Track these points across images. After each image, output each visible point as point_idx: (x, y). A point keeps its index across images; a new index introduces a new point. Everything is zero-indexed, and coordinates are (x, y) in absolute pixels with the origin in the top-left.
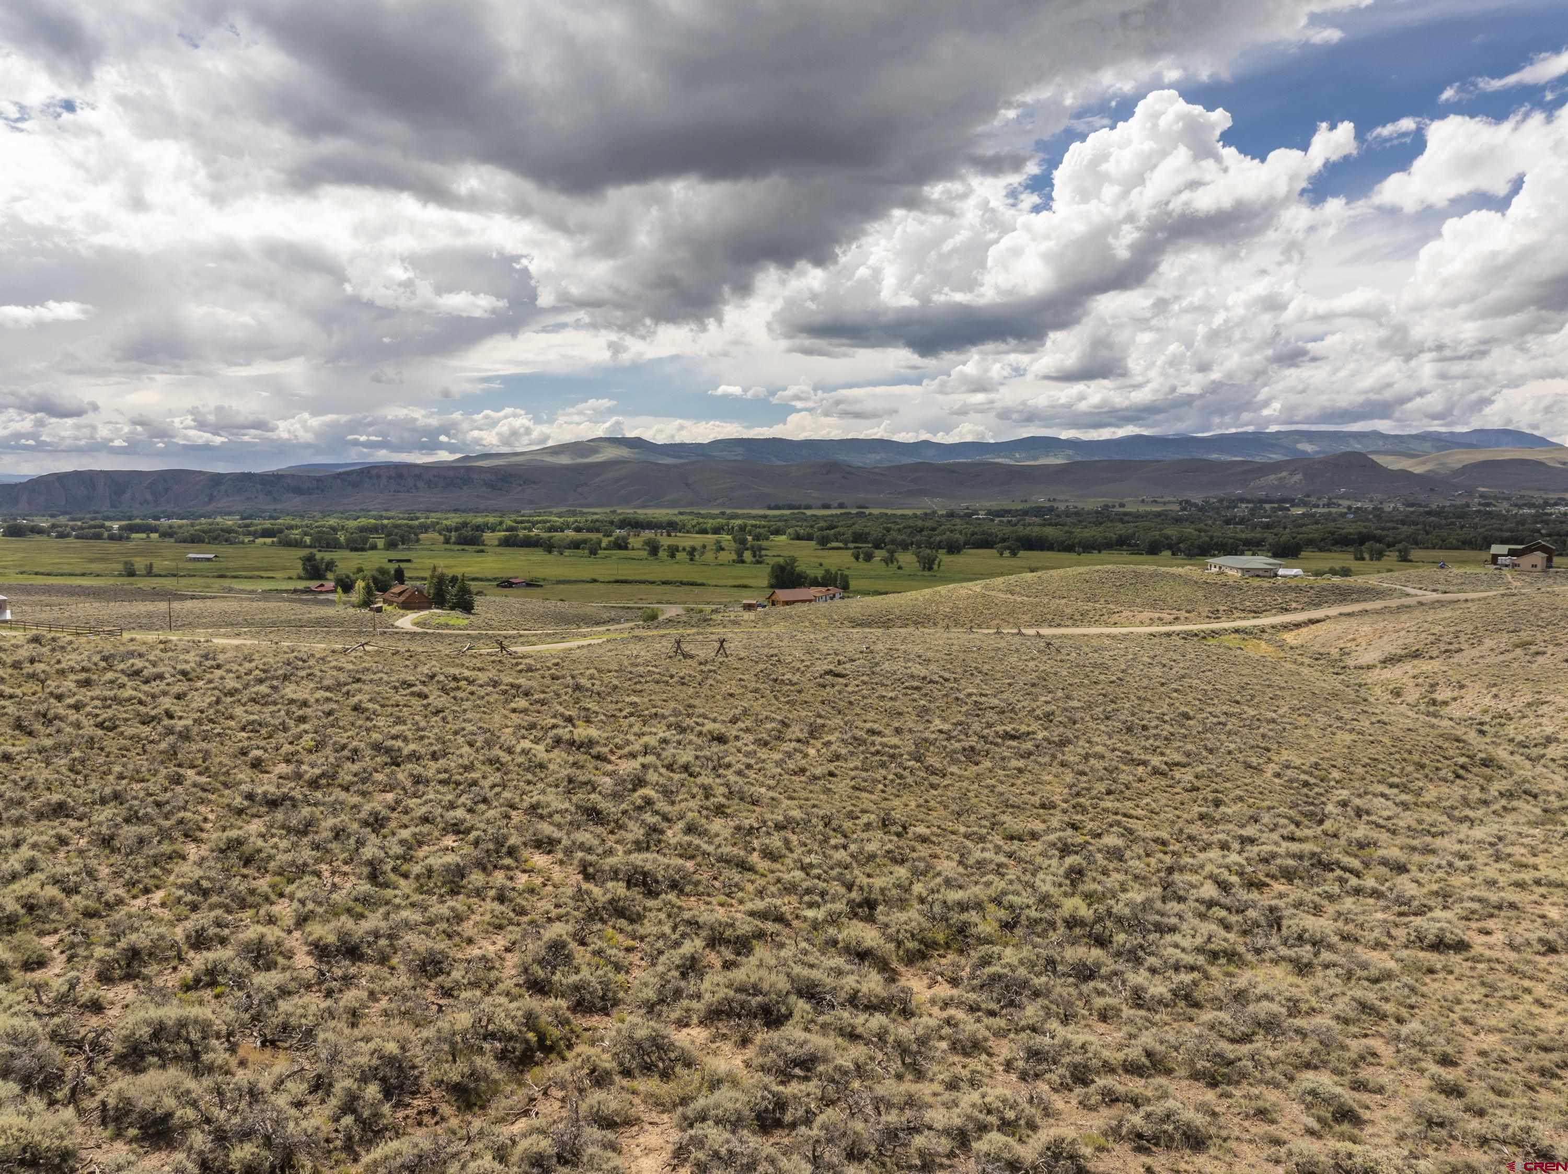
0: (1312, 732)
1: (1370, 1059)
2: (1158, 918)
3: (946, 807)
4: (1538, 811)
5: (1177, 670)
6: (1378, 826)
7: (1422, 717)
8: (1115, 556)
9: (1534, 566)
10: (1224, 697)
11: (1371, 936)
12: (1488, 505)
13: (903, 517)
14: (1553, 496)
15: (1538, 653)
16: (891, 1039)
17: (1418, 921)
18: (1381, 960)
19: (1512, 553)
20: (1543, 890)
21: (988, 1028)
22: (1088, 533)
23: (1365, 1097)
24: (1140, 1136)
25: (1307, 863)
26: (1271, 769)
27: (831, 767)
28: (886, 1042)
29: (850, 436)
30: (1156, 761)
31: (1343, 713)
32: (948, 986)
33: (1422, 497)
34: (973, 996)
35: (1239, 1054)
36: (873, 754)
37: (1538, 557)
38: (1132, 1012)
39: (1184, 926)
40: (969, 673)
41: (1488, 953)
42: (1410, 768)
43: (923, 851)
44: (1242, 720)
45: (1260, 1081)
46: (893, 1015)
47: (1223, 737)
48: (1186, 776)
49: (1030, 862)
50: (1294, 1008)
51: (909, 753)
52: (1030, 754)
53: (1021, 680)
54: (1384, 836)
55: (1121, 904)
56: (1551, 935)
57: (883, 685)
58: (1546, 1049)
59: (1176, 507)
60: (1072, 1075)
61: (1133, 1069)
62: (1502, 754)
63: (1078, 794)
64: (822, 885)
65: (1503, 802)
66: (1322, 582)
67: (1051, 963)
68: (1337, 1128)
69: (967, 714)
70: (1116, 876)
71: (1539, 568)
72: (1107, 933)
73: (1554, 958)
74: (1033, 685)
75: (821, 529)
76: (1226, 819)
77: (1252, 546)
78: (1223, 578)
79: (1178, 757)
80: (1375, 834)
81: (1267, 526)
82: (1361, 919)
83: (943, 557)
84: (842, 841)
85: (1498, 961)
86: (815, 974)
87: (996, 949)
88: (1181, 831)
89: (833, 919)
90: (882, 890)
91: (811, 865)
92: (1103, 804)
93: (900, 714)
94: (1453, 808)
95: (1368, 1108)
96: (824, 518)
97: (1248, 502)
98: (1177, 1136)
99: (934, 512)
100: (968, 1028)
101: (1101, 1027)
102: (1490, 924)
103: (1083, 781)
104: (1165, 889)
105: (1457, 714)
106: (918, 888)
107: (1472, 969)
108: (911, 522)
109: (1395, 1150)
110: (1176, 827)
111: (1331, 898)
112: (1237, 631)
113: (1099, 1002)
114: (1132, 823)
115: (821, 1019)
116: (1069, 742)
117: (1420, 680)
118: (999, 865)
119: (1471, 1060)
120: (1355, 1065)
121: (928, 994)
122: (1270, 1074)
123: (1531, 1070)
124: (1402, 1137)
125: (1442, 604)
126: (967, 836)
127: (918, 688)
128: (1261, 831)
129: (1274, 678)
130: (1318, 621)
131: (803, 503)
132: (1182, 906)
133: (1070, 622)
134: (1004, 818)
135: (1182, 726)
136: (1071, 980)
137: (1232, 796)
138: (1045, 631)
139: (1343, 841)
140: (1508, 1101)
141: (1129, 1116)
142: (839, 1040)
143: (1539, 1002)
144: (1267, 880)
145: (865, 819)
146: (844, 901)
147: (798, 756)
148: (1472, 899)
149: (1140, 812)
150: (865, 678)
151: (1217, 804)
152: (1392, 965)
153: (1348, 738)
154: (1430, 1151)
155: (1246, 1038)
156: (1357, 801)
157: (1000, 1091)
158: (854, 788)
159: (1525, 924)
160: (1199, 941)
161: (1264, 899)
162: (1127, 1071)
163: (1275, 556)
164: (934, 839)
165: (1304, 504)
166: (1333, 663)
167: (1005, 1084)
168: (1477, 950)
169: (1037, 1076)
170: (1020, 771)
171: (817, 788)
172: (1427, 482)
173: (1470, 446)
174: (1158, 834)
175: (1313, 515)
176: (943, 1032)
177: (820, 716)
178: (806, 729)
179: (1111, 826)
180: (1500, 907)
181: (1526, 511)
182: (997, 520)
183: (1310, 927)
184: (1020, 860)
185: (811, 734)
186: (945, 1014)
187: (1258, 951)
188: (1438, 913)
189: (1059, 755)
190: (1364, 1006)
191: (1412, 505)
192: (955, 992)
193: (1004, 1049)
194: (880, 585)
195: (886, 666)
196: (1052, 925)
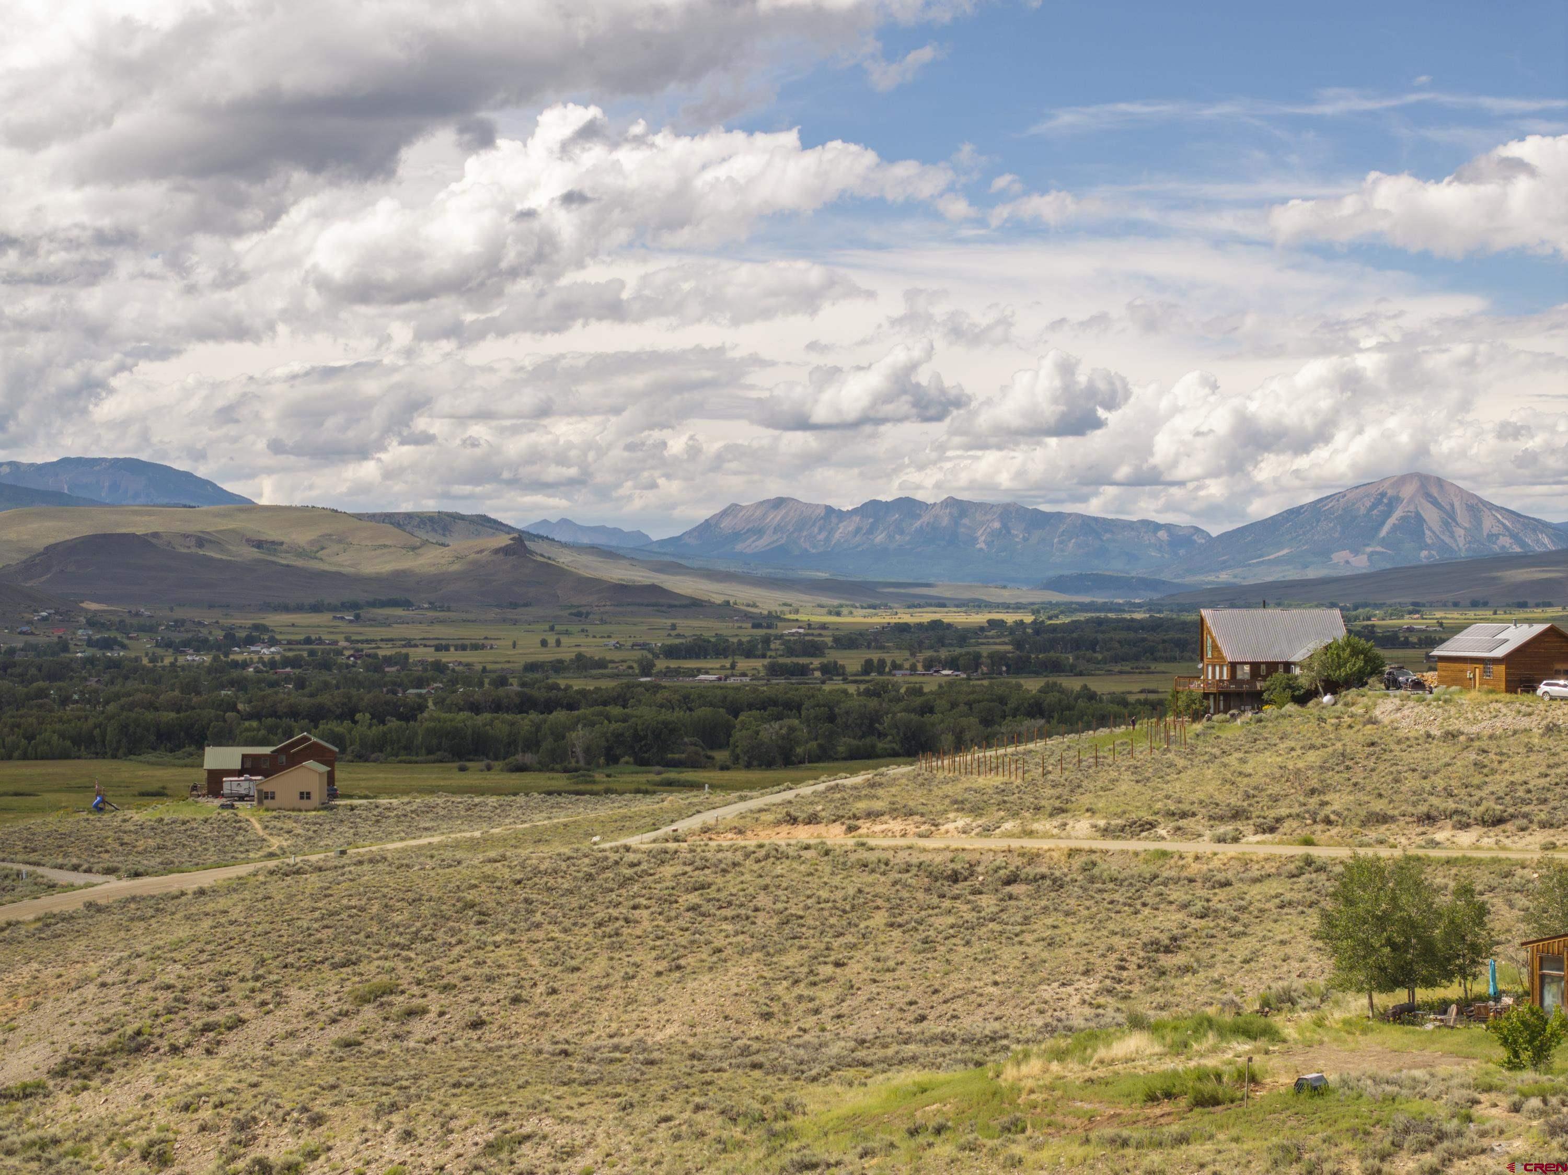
9: (304, 796)
12: (108, 644)
14: (242, 621)
15: (411, 1013)
19: (250, 766)
71: (316, 799)
117: (206, 1114)
125: (152, 905)
181: (191, 657)
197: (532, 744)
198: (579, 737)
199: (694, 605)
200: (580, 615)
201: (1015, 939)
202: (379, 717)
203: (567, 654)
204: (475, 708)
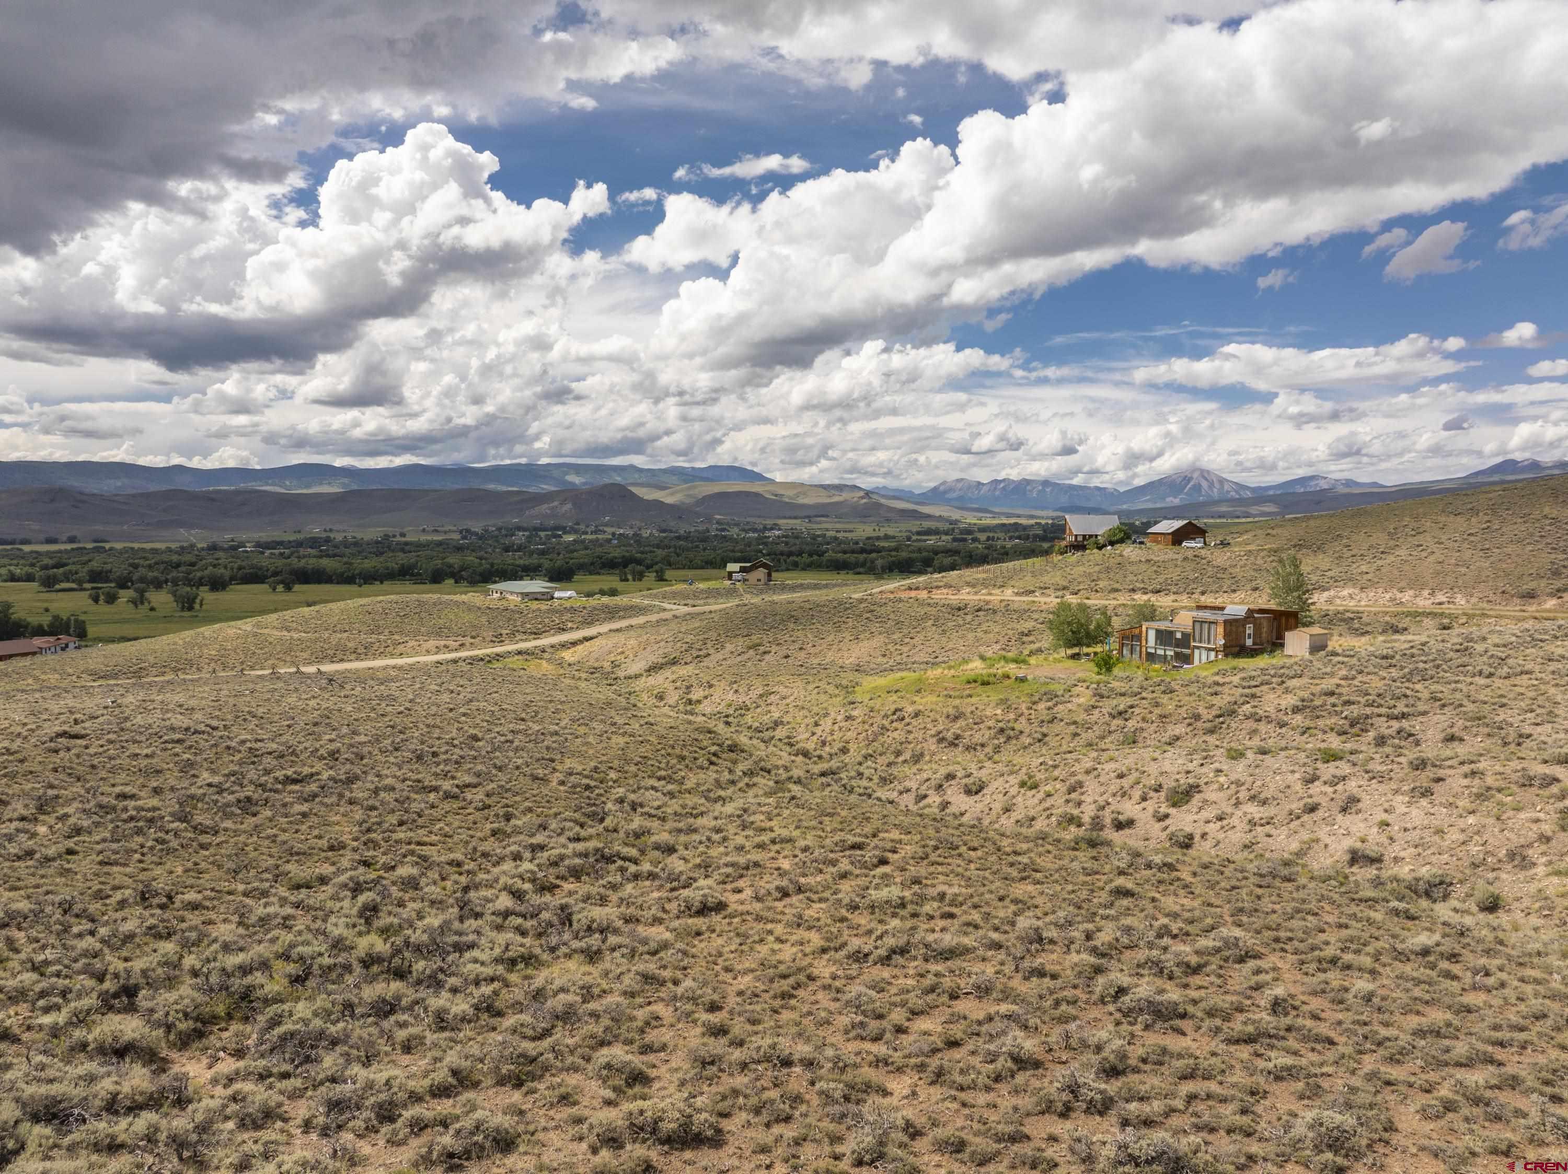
0: (591, 739)
1: (654, 1023)
2: (456, 938)
3: (220, 867)
4: (771, 783)
5: (465, 694)
6: (650, 816)
7: (681, 716)
8: (398, 586)
9: (759, 580)
10: (511, 716)
11: (648, 914)
12: (723, 530)
13: (155, 551)
14: (769, 522)
15: (765, 653)
16: (162, 1137)
17: (685, 893)
18: (659, 933)
19: (743, 570)
20: (777, 847)
21: (281, 1092)
22: (369, 564)
23: (651, 1058)
24: (451, 1155)
25: (592, 860)
26: (556, 778)
27: (70, 844)
28: (157, 1141)
29: (81, 458)
30: (447, 785)
31: (617, 719)
32: (231, 1060)
33: (672, 524)
34: (262, 1063)
35: (541, 1049)
36: (125, 821)
37: (761, 573)
38: (435, 1036)
39: (483, 941)
40: (241, 718)
41: (740, 908)
42: (674, 761)
43: (194, 919)
44: (528, 735)
45: (562, 1070)
46: (164, 1109)
47: (511, 754)
48: (477, 796)
49: (320, 909)
50: (588, 994)
51: (172, 814)
52: (315, 796)
53: (301, 720)
54: (656, 824)
55: (419, 932)
56: (784, 883)
57: (135, 742)
58: (784, 977)
59: (456, 536)
60: (378, 1115)
61: (441, 1092)
62: (743, 739)
63: (369, 830)
64: (62, 983)
65: (746, 780)
66: (593, 602)
67: (349, 1006)
68: (630, 1092)
69: (241, 763)
70: (411, 905)
71: (762, 582)
72: (406, 963)
73: (787, 901)
74: (316, 724)
75: (45, 567)
76: (517, 831)
77: (530, 572)
78: (504, 602)
79: (468, 779)
80: (648, 824)
81: (543, 553)
82: (640, 900)
83: (205, 594)
84: (89, 926)
85: (748, 913)
86: (55, 1089)
87: (286, 1007)
88: (475, 849)
89: (81, 1019)
90: (144, 972)
91: (46, 963)
92: (395, 836)
93: (158, 772)
94: (709, 791)
95: (654, 1066)
96: (48, 554)
97: (524, 530)
98: (488, 1144)
99: (192, 546)
100: (258, 1098)
101: (406, 1059)
102: (741, 883)
103: (374, 816)
104: (461, 908)
105: (708, 710)
106: (190, 961)
107: (729, 924)
108: (165, 557)
109: (678, 1095)
110: (470, 846)
111: (614, 887)
112: (519, 653)
113: (401, 1035)
114: (426, 850)
115: (67, 1141)
116: (357, 778)
117: (678, 684)
118: (285, 918)
119: (732, 1001)
120: (642, 1031)
121: (209, 1074)
122: (569, 1060)
123: (775, 997)
124: (683, 1083)
125: (692, 616)
126: (246, 894)
127: (179, 741)
128: (550, 837)
129: (554, 694)
130: (591, 638)
131: (21, 537)
132: (480, 922)
133: (353, 657)
134: (289, 867)
135: (472, 748)
136: (371, 1019)
137: (522, 808)
138: (327, 668)
139: (622, 834)
140: (760, 1028)
141: (439, 1139)
142: (94, 1157)
143: (779, 940)
144: (558, 882)
145: (118, 896)
146: (94, 995)
147: (23, 837)
148: (726, 865)
149: (434, 838)
150: (112, 736)
151: (508, 818)
152: (668, 935)
153: (621, 740)
154: (705, 1088)
155: (546, 1033)
156: (632, 797)
157: (299, 1154)
158: (101, 863)
159: (767, 878)
160: (497, 951)
161: (557, 900)
162: (434, 1096)
163: (551, 580)
164: (207, 903)
165: (576, 532)
166: (606, 676)
167: (304, 1146)
168: (733, 907)
169: (340, 1127)
170: (304, 815)
171: (51, 871)
172: (676, 511)
173: (707, 479)
174: (452, 856)
175: (583, 541)
176: (229, 1111)
177: (52, 787)
178: (33, 804)
179: (405, 856)
180: (747, 868)
181: (751, 535)
182: (268, 552)
183: (597, 917)
184: (309, 909)
185: (41, 809)
186: (229, 1091)
187: (553, 950)
188: (702, 882)
189: (347, 794)
190: (647, 978)
191: (664, 531)
192: (241, 1064)
193: (300, 1110)
194: (128, 630)
195: (139, 720)
196: (348, 968)
197: (863, 565)
198: (879, 563)
199: (928, 517)
200: (888, 520)
201: (975, 630)
202: (811, 555)
203: (882, 534)
204: (845, 552)
